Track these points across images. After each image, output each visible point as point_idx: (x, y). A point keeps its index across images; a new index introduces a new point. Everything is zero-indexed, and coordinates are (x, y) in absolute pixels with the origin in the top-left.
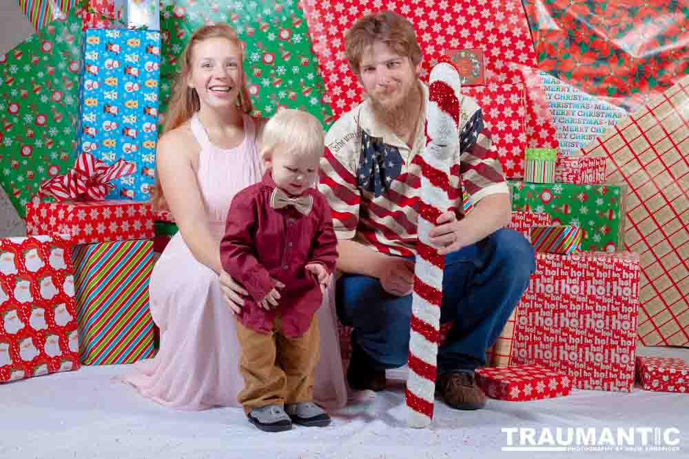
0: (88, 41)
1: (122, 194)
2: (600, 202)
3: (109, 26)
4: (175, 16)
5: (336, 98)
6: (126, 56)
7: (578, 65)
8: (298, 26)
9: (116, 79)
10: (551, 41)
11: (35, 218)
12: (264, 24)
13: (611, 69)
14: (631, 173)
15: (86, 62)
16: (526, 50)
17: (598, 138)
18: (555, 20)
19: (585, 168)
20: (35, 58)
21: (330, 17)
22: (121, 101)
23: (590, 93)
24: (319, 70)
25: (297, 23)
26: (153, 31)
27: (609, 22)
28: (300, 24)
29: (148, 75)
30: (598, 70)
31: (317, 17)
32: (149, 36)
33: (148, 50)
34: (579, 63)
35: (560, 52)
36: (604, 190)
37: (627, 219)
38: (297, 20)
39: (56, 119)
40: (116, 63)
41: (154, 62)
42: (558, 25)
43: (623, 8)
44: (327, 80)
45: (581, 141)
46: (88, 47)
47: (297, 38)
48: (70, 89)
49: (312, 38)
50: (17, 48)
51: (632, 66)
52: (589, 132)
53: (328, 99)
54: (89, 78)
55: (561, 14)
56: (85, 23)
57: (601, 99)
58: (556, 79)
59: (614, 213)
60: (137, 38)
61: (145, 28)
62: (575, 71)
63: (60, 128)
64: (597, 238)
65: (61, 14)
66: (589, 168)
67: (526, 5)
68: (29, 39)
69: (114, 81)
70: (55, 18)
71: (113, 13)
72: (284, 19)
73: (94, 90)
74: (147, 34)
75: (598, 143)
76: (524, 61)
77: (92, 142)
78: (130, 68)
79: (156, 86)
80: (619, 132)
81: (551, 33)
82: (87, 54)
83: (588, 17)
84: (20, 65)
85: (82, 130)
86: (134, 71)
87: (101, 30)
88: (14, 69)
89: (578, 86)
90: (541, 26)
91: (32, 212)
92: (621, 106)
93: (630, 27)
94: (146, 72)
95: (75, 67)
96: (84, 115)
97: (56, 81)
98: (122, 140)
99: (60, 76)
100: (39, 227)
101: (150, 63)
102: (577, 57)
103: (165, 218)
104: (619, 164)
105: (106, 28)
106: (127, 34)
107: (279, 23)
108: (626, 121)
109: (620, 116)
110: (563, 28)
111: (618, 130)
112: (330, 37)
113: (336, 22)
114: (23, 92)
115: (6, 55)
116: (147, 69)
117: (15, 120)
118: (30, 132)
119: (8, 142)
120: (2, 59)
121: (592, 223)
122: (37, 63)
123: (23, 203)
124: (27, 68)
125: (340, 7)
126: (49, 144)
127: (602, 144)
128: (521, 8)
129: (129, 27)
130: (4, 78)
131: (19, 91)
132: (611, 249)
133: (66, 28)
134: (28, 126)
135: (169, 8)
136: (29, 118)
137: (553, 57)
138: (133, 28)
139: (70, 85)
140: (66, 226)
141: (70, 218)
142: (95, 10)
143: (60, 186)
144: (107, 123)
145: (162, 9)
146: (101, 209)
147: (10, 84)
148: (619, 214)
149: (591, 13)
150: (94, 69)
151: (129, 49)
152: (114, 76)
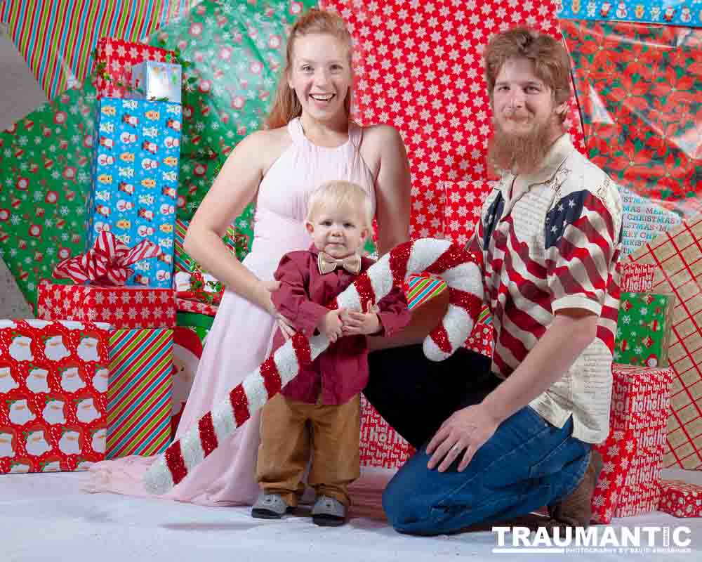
0: (103, 109)
1: (137, 280)
2: (644, 311)
3: (126, 96)
4: (199, 90)
6: (144, 129)
7: (631, 164)
9: (133, 155)
10: (604, 136)
11: (48, 301)
13: (668, 171)
14: (680, 283)
15: (100, 134)
17: (648, 246)
18: (611, 115)
19: (631, 275)
20: (46, 130)
21: (366, 99)
22: (136, 180)
23: (641, 195)
26: (175, 103)
27: (666, 118)
29: (168, 152)
30: (653, 171)
32: (170, 109)
33: (168, 123)
34: (633, 163)
35: (613, 149)
36: (649, 299)
37: (672, 332)
39: (68, 197)
40: (133, 137)
41: (174, 137)
42: (613, 119)
43: (683, 103)
45: (629, 247)
46: (102, 118)
48: (83, 165)
50: (28, 117)
51: (690, 168)
52: (638, 238)
54: (103, 152)
55: (616, 108)
56: (100, 90)
57: (653, 202)
59: (659, 324)
60: (157, 110)
61: (165, 100)
62: (627, 171)
63: (72, 207)
64: (639, 350)
65: (76, 82)
66: (635, 275)
67: (579, 96)
68: (41, 108)
69: (130, 157)
70: (70, 86)
71: (131, 82)
73: (108, 165)
74: (168, 106)
75: (648, 250)
77: (105, 223)
78: (148, 143)
79: (176, 164)
80: (671, 239)
81: (604, 127)
82: (101, 125)
83: (646, 112)
84: (31, 137)
85: (96, 208)
86: (152, 147)
87: (117, 99)
88: (23, 141)
89: (630, 187)
90: (595, 120)
91: (45, 294)
92: (675, 210)
93: (691, 125)
94: (165, 148)
95: (89, 141)
96: (96, 193)
97: (69, 156)
98: (138, 222)
99: (73, 151)
100: (52, 310)
101: (169, 139)
102: (631, 155)
103: (182, 307)
104: (669, 274)
105: (122, 97)
106: (146, 105)
108: (679, 227)
109: (673, 222)
110: (618, 122)
111: (670, 237)
113: (373, 105)
114: (33, 166)
115: (16, 125)
116: (166, 145)
117: (24, 197)
118: (39, 210)
119: (16, 220)
120: (11, 128)
121: (634, 334)
122: (48, 135)
123: (31, 287)
124: (38, 140)
125: (378, 89)
126: (61, 224)
127: (651, 251)
128: (574, 99)
129: (149, 97)
130: (13, 150)
131: (29, 165)
132: (653, 362)
133: (81, 98)
134: (38, 204)
135: (192, 80)
136: (38, 195)
137: (606, 154)
138: (153, 99)
139: (83, 161)
140: (81, 310)
141: (86, 301)
142: (111, 76)
143: (77, 267)
144: (121, 202)
145: (184, 82)
146: (119, 293)
147: (19, 157)
148: (664, 326)
149: (649, 108)
150: (108, 142)
151: (147, 122)
152: (131, 152)
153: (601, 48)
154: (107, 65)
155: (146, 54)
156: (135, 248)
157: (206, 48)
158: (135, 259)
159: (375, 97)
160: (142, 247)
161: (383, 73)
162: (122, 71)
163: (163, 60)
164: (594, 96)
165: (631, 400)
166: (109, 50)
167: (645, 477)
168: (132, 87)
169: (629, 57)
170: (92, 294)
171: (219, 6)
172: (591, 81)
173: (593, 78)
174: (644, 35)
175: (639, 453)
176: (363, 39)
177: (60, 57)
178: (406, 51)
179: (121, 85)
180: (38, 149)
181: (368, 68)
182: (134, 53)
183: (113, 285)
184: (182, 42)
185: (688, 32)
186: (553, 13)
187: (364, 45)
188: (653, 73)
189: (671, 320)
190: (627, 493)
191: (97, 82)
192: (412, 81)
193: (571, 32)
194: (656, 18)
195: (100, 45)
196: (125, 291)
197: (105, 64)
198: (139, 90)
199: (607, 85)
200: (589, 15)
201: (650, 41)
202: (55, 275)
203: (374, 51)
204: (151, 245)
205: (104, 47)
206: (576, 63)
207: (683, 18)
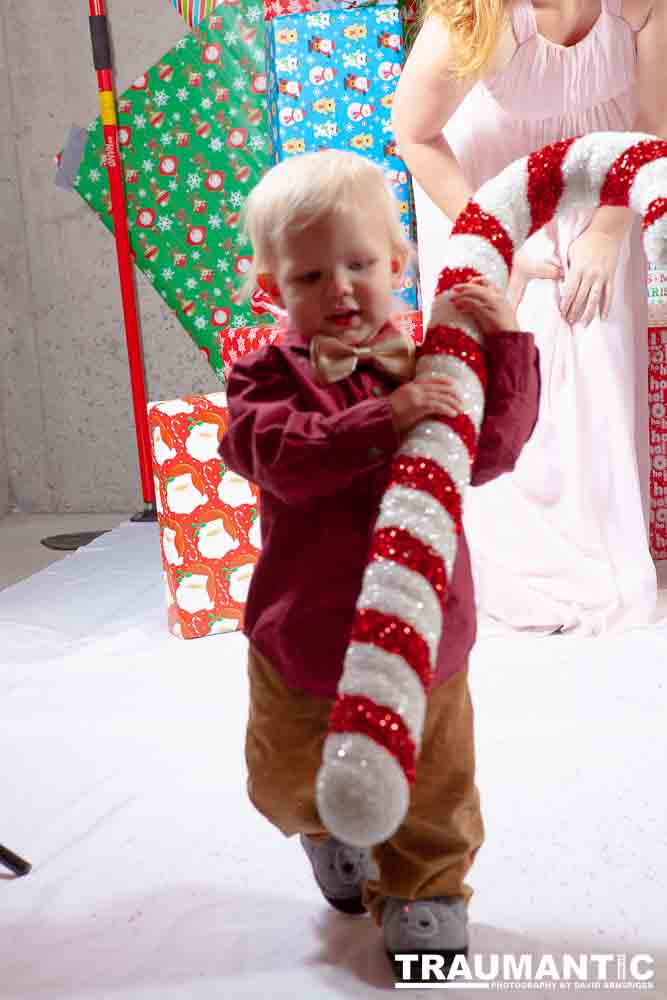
0: (277, 38)
3: (310, 7)
6: (344, 57)
9: (332, 101)
15: (278, 77)
20: (194, 76)
26: (386, 7)
29: (386, 88)
32: (381, 17)
33: (381, 40)
39: (239, 178)
40: (329, 72)
41: (394, 61)
46: (279, 50)
48: (256, 123)
50: (162, 62)
54: (286, 105)
56: (268, 6)
60: (361, 22)
61: (371, 5)
68: (181, 43)
69: (328, 105)
70: (220, 2)
73: (296, 124)
74: (377, 12)
78: (354, 78)
82: (277, 61)
84: (171, 90)
86: (361, 83)
87: (296, 16)
88: (161, 98)
94: (381, 82)
95: (261, 84)
97: (233, 112)
99: (237, 103)
101: (386, 66)
105: (305, 11)
106: (342, 18)
114: (181, 136)
115: (146, 76)
116: (382, 76)
117: (173, 186)
118: (198, 203)
119: (165, 223)
120: (140, 82)
122: (197, 83)
123: (201, 323)
124: (183, 94)
129: (346, 4)
130: (147, 116)
131: (174, 135)
133: (240, 17)
134: (196, 195)
136: (194, 181)
138: (352, 5)
139: (256, 116)
147: (158, 125)
150: (292, 87)
151: (348, 45)
152: (329, 97)
180: (183, 108)
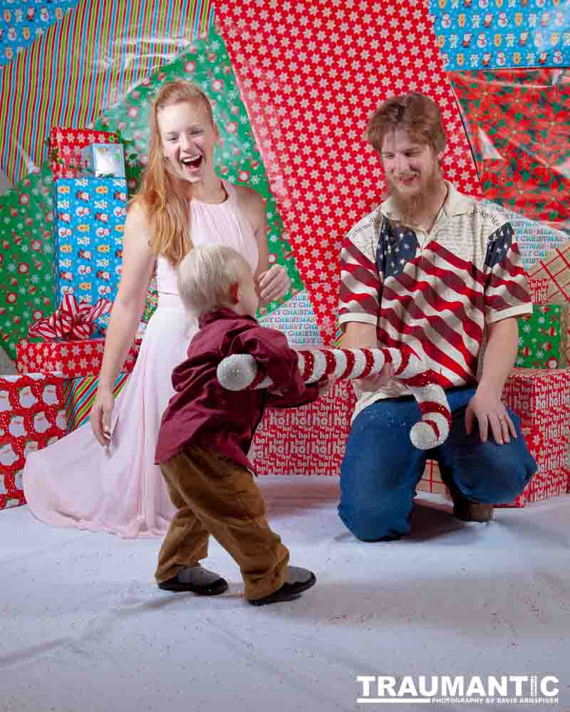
0: (59, 190)
1: (101, 333)
2: (542, 320)
3: (78, 175)
4: (140, 164)
5: (293, 235)
6: (95, 203)
7: (521, 192)
8: (255, 168)
9: (88, 226)
10: (495, 170)
11: (24, 358)
12: (224, 168)
13: (553, 195)
15: (59, 210)
16: (471, 180)
17: (541, 262)
18: (498, 150)
20: (14, 211)
21: (285, 158)
22: (93, 247)
23: (531, 219)
24: (277, 209)
25: (256, 165)
26: (119, 178)
27: (549, 149)
28: (258, 166)
29: (118, 221)
30: (540, 196)
31: (273, 159)
32: (117, 183)
33: (116, 196)
34: (522, 191)
35: (504, 181)
36: (546, 309)
38: (254, 162)
39: (37, 267)
40: (86, 210)
41: (122, 207)
42: (501, 154)
43: (563, 134)
44: (285, 218)
46: (59, 197)
47: (255, 180)
48: (48, 238)
49: (270, 179)
52: (532, 257)
53: (287, 236)
54: (62, 226)
55: (503, 144)
56: (55, 173)
57: (542, 224)
58: (500, 207)
59: (555, 330)
60: (105, 185)
61: (111, 176)
62: (517, 199)
63: (42, 275)
64: (540, 355)
65: (35, 168)
66: (532, 289)
67: (470, 137)
68: (7, 193)
69: (84, 228)
70: (30, 171)
71: (81, 163)
72: (242, 162)
73: (67, 237)
74: (114, 181)
75: (540, 266)
76: (469, 191)
77: (69, 286)
78: (100, 214)
80: (561, 255)
81: (495, 162)
82: (59, 203)
83: (529, 146)
85: (61, 274)
86: (104, 217)
87: (70, 179)
89: (521, 212)
90: (485, 157)
92: (562, 230)
94: (115, 218)
95: (50, 217)
96: (60, 262)
97: (34, 231)
98: (97, 283)
99: (37, 227)
100: (28, 366)
101: (118, 209)
102: (519, 184)
104: (561, 286)
105: (75, 177)
106: (95, 182)
107: (238, 165)
108: (566, 244)
109: (561, 239)
110: (506, 157)
111: (559, 253)
112: (286, 177)
114: (6, 243)
116: (115, 214)
118: (14, 280)
121: (534, 340)
122: (15, 215)
123: (12, 346)
124: (8, 220)
125: (294, 148)
126: (33, 290)
127: (544, 267)
128: (465, 140)
129: (97, 175)
131: (2, 242)
132: (553, 364)
133: (40, 181)
134: (12, 275)
135: (133, 156)
136: (12, 268)
137: (497, 186)
138: (101, 176)
139: (48, 234)
140: (51, 363)
141: (53, 356)
142: (64, 160)
143: (47, 327)
144: (82, 267)
145: (127, 159)
146: (82, 346)
148: (560, 331)
149: (532, 142)
150: (66, 217)
151: (98, 197)
152: (86, 223)
153: (486, 94)
154: (59, 150)
155: (91, 138)
156: (96, 305)
157: (142, 128)
158: (96, 315)
159: (292, 155)
160: (101, 304)
161: (297, 133)
162: (73, 155)
163: (107, 142)
164: (483, 136)
165: (535, 399)
166: (60, 137)
167: (553, 466)
168: (83, 168)
169: (512, 99)
170: (58, 349)
171: (150, 90)
172: (479, 123)
173: (480, 120)
174: (522, 78)
175: (546, 444)
176: (277, 106)
177: (20, 147)
178: (316, 113)
179: (72, 167)
180: (8, 228)
181: (284, 131)
182: (81, 138)
183: (78, 339)
184: (121, 124)
185: (561, 72)
186: (441, 67)
187: (279, 111)
188: (533, 111)
189: (566, 325)
190: (538, 481)
191: (52, 166)
192: (323, 138)
193: (458, 82)
194: (532, 63)
195: (52, 135)
196: (88, 343)
197: (57, 150)
198: (88, 170)
199: (493, 126)
200: (473, 66)
201: (529, 83)
202: (29, 334)
203: (288, 116)
204: (107, 302)
205: (55, 136)
206: (465, 109)
207: (555, 60)
